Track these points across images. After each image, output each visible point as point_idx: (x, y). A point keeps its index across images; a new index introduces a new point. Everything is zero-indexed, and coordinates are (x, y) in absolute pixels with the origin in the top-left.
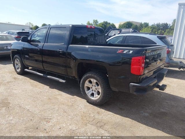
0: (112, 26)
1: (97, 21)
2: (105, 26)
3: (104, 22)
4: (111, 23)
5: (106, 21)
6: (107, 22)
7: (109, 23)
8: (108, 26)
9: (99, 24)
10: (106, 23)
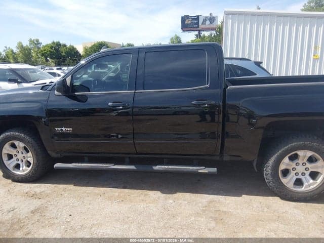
0: (70, 49)
1: (37, 41)
2: (57, 51)
3: (53, 43)
4: (68, 45)
5: (57, 41)
6: (59, 42)
7: (65, 46)
8: (62, 50)
9: (44, 47)
10: (58, 44)
